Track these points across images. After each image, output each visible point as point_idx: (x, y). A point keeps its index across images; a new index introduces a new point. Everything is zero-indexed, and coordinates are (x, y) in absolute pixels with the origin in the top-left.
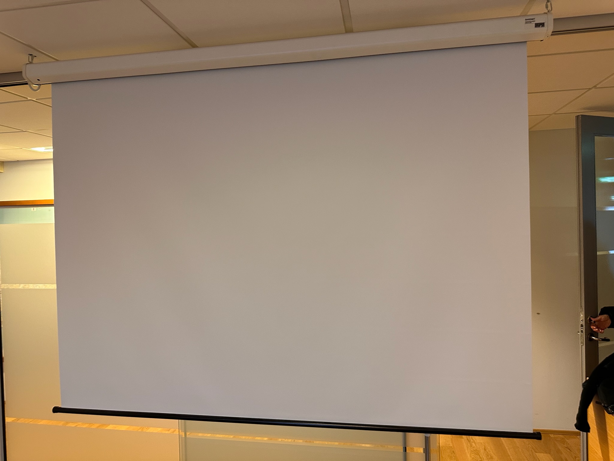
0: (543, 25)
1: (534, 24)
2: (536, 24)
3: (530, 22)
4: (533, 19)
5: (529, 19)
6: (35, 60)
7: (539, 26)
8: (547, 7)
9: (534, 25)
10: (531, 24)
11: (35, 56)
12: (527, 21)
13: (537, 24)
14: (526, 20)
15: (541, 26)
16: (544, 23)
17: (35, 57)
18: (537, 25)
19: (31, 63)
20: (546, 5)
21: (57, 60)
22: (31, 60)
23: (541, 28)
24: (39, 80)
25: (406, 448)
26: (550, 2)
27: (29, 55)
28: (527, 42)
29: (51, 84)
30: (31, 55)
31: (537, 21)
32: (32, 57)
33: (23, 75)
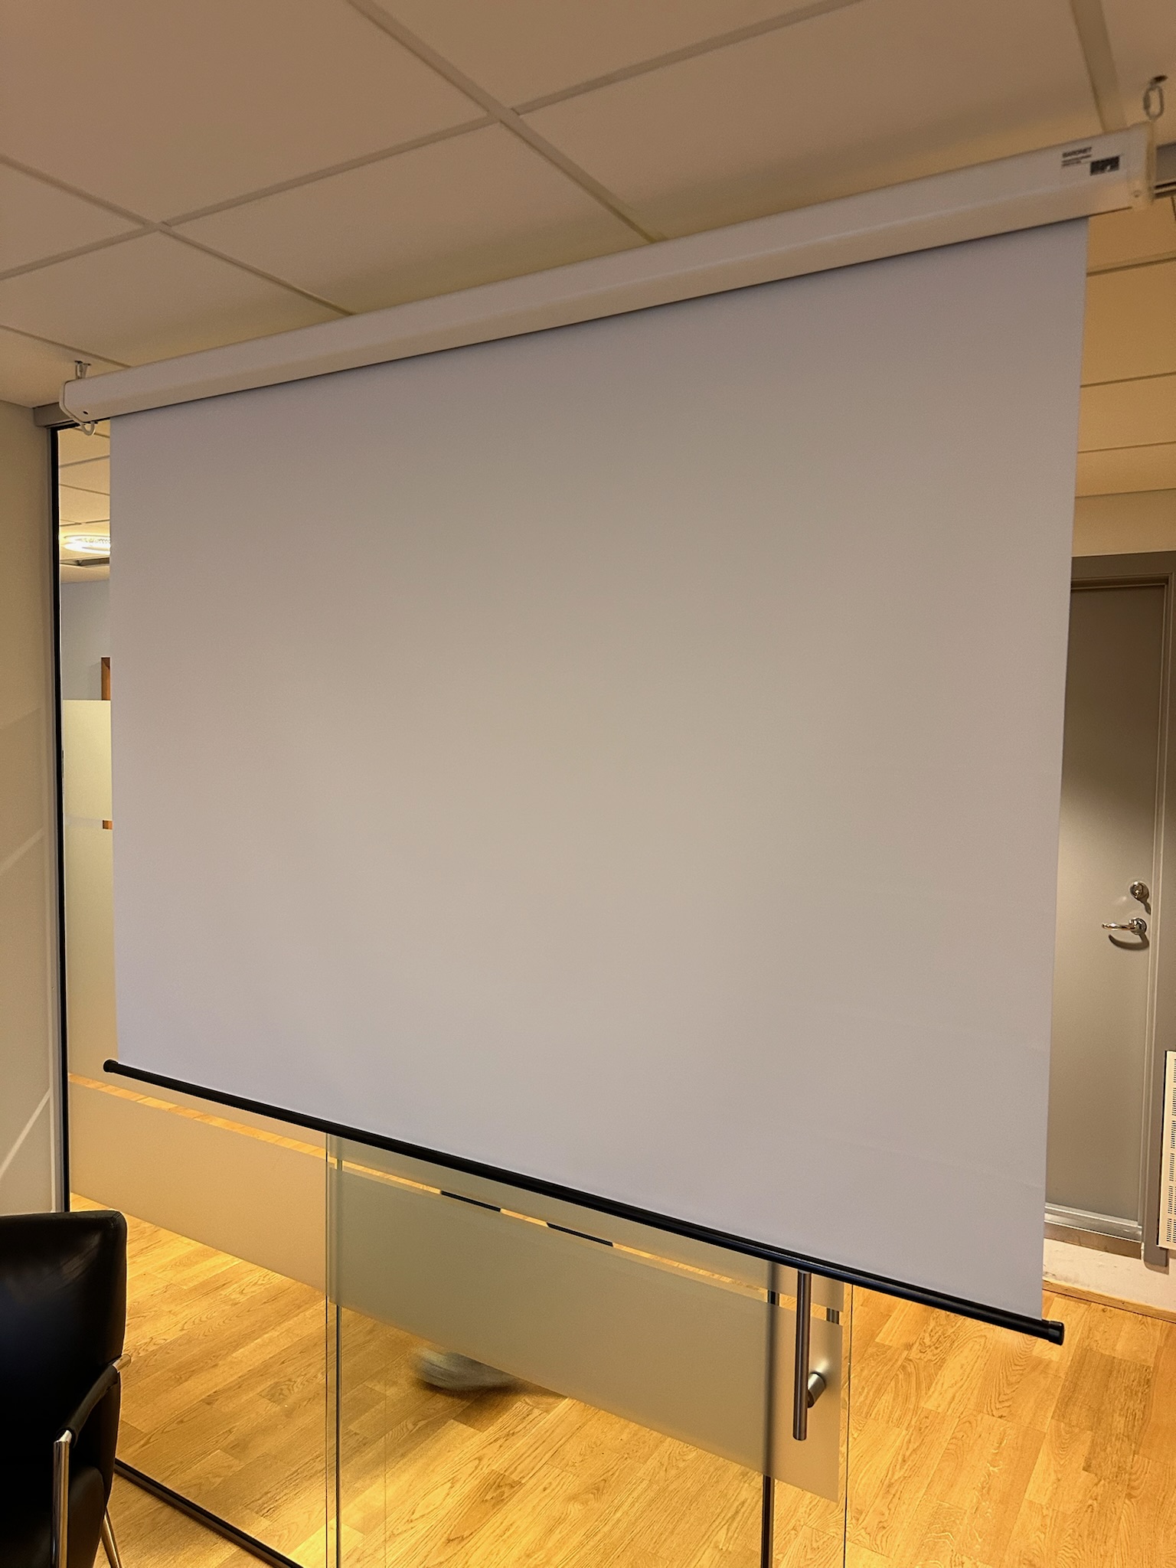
0: (1113, 163)
1: (1089, 165)
2: (1093, 163)
3: (1078, 161)
4: (1085, 151)
5: (1074, 153)
6: (89, 371)
7: (1103, 170)
9: (1088, 167)
10: (1078, 166)
11: (89, 365)
12: (1069, 158)
13: (1097, 162)
14: (1065, 155)
15: (1108, 168)
16: (1117, 157)
17: (89, 367)
18: (1098, 167)
19: (78, 378)
20: (1144, 99)
21: (129, 367)
22: (81, 371)
23: (1108, 175)
24: (85, 413)
25: (776, 1295)
26: (1157, 90)
27: (77, 364)
28: (1090, 219)
29: (108, 418)
30: (79, 362)
31: (1098, 155)
32: (81, 367)
33: (61, 405)
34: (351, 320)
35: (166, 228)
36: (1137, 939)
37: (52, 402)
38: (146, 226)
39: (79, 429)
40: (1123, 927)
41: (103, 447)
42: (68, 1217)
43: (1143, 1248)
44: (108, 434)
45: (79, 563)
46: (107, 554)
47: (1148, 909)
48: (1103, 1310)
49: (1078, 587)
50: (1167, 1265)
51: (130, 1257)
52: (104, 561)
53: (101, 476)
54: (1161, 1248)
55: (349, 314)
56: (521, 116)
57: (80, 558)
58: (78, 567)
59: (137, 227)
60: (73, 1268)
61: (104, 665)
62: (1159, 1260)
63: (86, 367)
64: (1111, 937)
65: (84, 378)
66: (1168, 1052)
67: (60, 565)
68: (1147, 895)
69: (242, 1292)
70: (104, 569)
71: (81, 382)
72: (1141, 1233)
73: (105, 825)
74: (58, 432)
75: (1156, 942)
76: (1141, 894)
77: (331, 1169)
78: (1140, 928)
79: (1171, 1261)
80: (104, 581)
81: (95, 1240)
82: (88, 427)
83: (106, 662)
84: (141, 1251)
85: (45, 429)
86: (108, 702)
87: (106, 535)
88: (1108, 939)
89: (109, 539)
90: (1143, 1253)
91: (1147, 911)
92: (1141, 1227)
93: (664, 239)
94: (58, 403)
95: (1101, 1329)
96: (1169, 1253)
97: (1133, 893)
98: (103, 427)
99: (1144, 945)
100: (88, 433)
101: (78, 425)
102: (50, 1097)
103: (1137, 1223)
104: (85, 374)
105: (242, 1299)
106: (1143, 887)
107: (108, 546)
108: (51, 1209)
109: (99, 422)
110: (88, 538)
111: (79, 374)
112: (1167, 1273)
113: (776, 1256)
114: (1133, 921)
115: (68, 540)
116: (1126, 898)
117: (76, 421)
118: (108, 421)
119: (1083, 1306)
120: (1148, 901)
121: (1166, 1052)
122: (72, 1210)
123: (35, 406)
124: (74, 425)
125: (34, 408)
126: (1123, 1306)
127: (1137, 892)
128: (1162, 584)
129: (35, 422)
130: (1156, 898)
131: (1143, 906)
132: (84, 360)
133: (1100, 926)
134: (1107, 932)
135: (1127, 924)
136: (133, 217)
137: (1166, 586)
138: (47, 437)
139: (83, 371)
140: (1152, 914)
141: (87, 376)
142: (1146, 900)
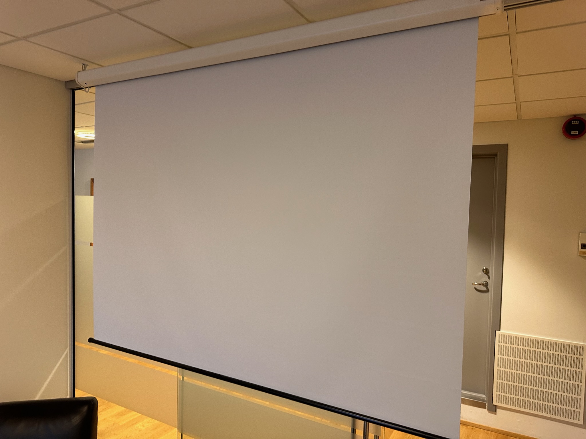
6: (88, 67)
11: (88, 65)
17: (87, 66)
19: (83, 70)
21: (102, 66)
22: (84, 68)
24: (86, 84)
25: (355, 430)
28: (479, 18)
29: (95, 86)
30: (84, 64)
32: (84, 66)
33: (76, 80)
34: (191, 51)
35: (120, 12)
36: (485, 289)
37: (72, 79)
38: (112, 11)
39: (83, 90)
40: (480, 284)
41: (93, 97)
42: (74, 399)
43: (487, 405)
44: (95, 93)
45: (82, 142)
46: (94, 139)
47: (489, 277)
48: (472, 429)
49: (474, 157)
50: (496, 411)
51: (99, 412)
52: (92, 141)
53: (92, 108)
54: (494, 405)
55: (190, 47)
57: (83, 140)
58: (82, 144)
59: (108, 11)
60: (76, 420)
61: (92, 181)
62: (493, 409)
63: (86, 66)
64: (475, 288)
65: (85, 70)
66: (496, 331)
67: (75, 143)
68: (489, 272)
69: (143, 426)
70: (93, 144)
71: (83, 72)
72: (486, 399)
73: (91, 244)
74: (75, 91)
75: (492, 290)
76: (486, 272)
77: (179, 380)
78: (486, 285)
79: (497, 410)
80: (92, 149)
81: (85, 408)
82: (87, 89)
83: (92, 180)
84: (103, 410)
85: (70, 90)
86: (93, 197)
87: (93, 131)
88: (474, 289)
89: (94, 133)
90: (487, 407)
91: (489, 278)
92: (486, 397)
93: (315, 22)
94: (75, 80)
95: (472, 436)
96: (497, 407)
97: (483, 272)
98: (93, 90)
99: (487, 291)
100: (87, 92)
101: (83, 88)
102: (68, 351)
103: (484, 395)
105: (143, 428)
106: (486, 269)
107: (94, 135)
108: (67, 396)
109: (91, 88)
110: (86, 133)
111: (83, 69)
112: (496, 414)
113: (355, 416)
114: (483, 282)
115: (78, 133)
116: (481, 273)
117: (82, 87)
118: (95, 87)
119: (465, 427)
120: (489, 274)
121: (495, 331)
122: (76, 397)
124: (81, 89)
125: (65, 82)
126: (479, 427)
127: (485, 271)
128: (494, 156)
129: (66, 87)
130: (492, 273)
131: (487, 276)
132: (86, 63)
133: (471, 284)
134: (474, 286)
135: (481, 283)
136: (107, 7)
137: (495, 157)
138: (71, 93)
139: (85, 68)
140: (490, 280)
141: (87, 69)
142: (488, 274)
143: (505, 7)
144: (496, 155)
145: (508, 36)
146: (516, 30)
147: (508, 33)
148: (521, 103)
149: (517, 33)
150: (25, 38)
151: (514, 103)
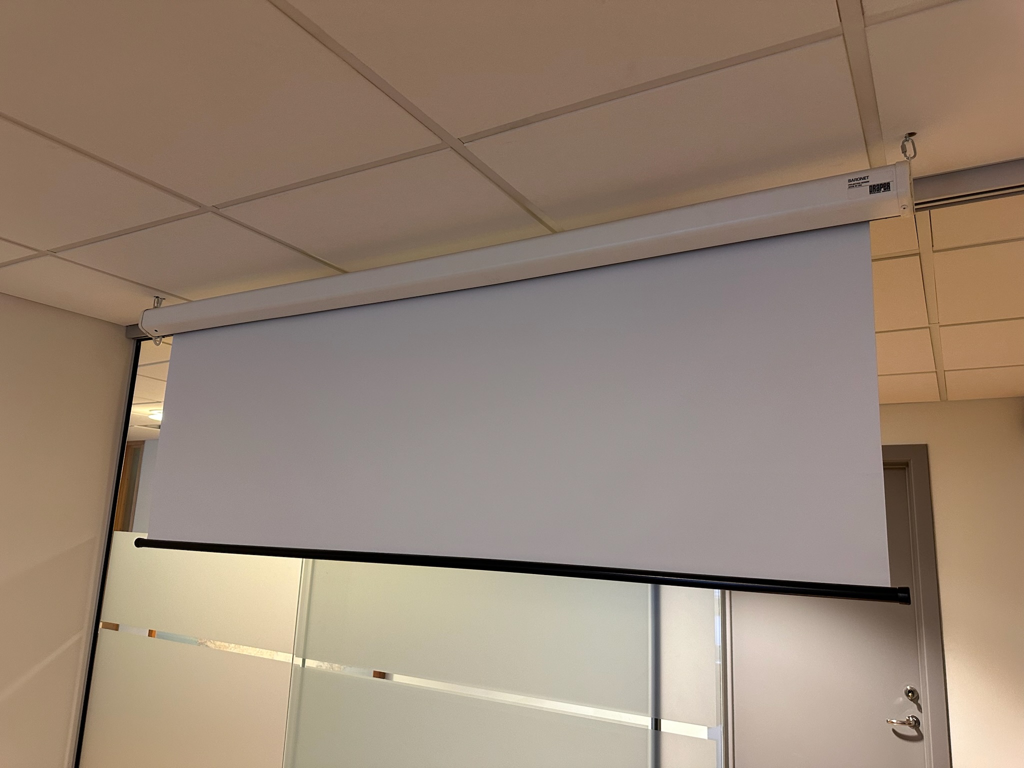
0: (886, 187)
1: (868, 187)
2: (870, 186)
3: (860, 185)
4: (864, 178)
5: (857, 180)
6: (164, 303)
7: (879, 191)
8: (904, 151)
9: (867, 189)
10: (860, 188)
12: (853, 183)
13: (874, 185)
14: (850, 181)
15: (882, 189)
16: (889, 183)
17: (164, 300)
18: (874, 189)
19: (155, 307)
20: (901, 146)
21: (191, 301)
22: (157, 303)
23: (882, 194)
24: (156, 331)
26: (910, 141)
27: (155, 298)
28: (870, 222)
29: (172, 335)
30: (157, 297)
31: (875, 180)
32: (158, 300)
33: (140, 325)
34: (345, 277)
35: (216, 210)
36: (914, 733)
37: (134, 323)
38: (202, 209)
39: (153, 341)
40: (903, 723)
44: (172, 343)
46: (160, 421)
47: (920, 708)
53: (164, 371)
55: (345, 272)
56: (465, 145)
59: (196, 208)
63: (162, 301)
64: (894, 731)
65: (159, 307)
68: (918, 697)
71: (157, 310)
74: (142, 342)
75: (928, 735)
76: (913, 695)
78: (916, 724)
82: (159, 339)
85: (133, 341)
88: (892, 732)
91: (919, 710)
94: (138, 324)
97: (908, 696)
98: (170, 340)
99: (920, 738)
100: (158, 342)
104: (160, 304)
106: (913, 691)
107: (161, 416)
109: (165, 337)
111: (156, 305)
114: (909, 717)
116: (902, 699)
117: (150, 336)
118: (172, 337)
120: (919, 702)
123: (127, 325)
124: (151, 339)
125: (127, 326)
127: (910, 694)
128: (904, 467)
129: (127, 337)
130: (925, 698)
131: (915, 706)
132: (161, 296)
133: (886, 722)
134: (891, 727)
135: (905, 720)
136: (194, 203)
137: (906, 468)
138: (134, 345)
139: (159, 303)
140: (923, 713)
141: (161, 306)
142: (917, 702)
143: (916, 204)
144: (907, 464)
145: (918, 257)
146: (933, 246)
147: (917, 252)
148: (946, 373)
149: (934, 252)
150: (53, 252)
151: (933, 372)
